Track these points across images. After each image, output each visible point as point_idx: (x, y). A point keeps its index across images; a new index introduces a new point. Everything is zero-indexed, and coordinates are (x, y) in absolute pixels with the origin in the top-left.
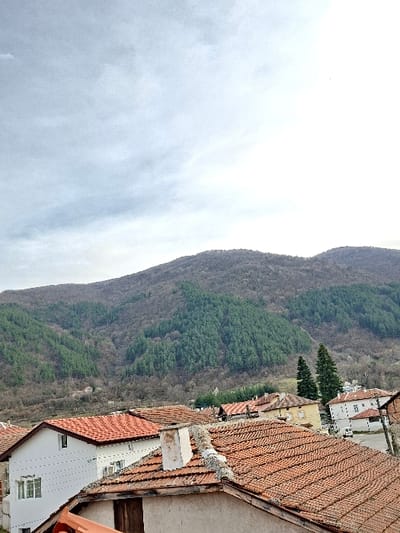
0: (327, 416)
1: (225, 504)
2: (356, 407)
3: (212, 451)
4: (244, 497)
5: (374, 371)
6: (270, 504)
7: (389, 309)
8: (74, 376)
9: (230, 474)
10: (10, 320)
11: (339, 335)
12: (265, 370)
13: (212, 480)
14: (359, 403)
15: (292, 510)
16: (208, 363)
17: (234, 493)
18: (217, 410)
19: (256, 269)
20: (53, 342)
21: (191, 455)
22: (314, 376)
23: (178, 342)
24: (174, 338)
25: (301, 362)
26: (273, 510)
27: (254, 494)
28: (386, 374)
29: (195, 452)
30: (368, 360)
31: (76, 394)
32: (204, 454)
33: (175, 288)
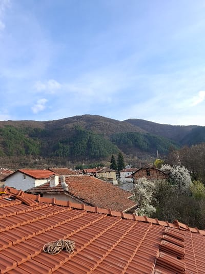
0: (118, 177)
1: (65, 197)
2: (128, 174)
3: (65, 183)
4: (70, 196)
5: (138, 162)
6: (76, 197)
7: (146, 142)
8: (32, 154)
9: (67, 189)
10: (10, 131)
11: (128, 149)
12: (101, 158)
13: (62, 190)
14: (129, 172)
15: (81, 199)
16: (82, 154)
17: (67, 194)
18: (82, 171)
19: (102, 123)
20: (26, 142)
21: (58, 183)
22: (117, 162)
23: (72, 146)
24: (70, 145)
25: (113, 157)
26: (77, 199)
27: (72, 195)
28: (142, 163)
29: (60, 183)
30: (136, 158)
31: (33, 161)
32: (62, 183)
33: (73, 127)
